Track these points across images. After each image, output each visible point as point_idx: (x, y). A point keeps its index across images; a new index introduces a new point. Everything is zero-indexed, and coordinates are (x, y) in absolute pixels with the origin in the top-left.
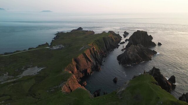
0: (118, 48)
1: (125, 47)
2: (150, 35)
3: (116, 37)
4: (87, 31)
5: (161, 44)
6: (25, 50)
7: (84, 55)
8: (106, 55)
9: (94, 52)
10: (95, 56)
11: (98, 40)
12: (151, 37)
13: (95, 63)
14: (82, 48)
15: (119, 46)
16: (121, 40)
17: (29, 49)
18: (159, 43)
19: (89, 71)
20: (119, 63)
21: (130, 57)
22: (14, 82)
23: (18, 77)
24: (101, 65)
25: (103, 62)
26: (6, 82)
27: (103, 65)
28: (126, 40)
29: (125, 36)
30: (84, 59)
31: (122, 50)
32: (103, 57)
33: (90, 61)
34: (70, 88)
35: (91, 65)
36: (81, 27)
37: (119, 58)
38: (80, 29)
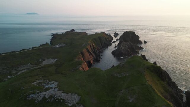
0: (111, 46)
1: (117, 45)
2: (137, 35)
3: (109, 37)
4: (81, 32)
5: (147, 42)
6: (30, 49)
7: (87, 49)
8: (102, 51)
9: (93, 48)
10: (95, 51)
11: (95, 39)
12: (138, 37)
13: (95, 57)
14: (84, 45)
15: (112, 44)
16: (112, 39)
17: (33, 48)
18: (145, 41)
19: (92, 62)
20: (114, 56)
21: (123, 52)
22: (39, 68)
23: (41, 65)
24: (100, 58)
25: (101, 56)
26: (33, 68)
27: (101, 58)
28: (117, 40)
29: (115, 37)
30: (87, 52)
31: (115, 47)
32: (100, 52)
33: (92, 55)
34: (84, 69)
35: (92, 58)
36: (74, 29)
37: (113, 53)
38: (73, 30)
